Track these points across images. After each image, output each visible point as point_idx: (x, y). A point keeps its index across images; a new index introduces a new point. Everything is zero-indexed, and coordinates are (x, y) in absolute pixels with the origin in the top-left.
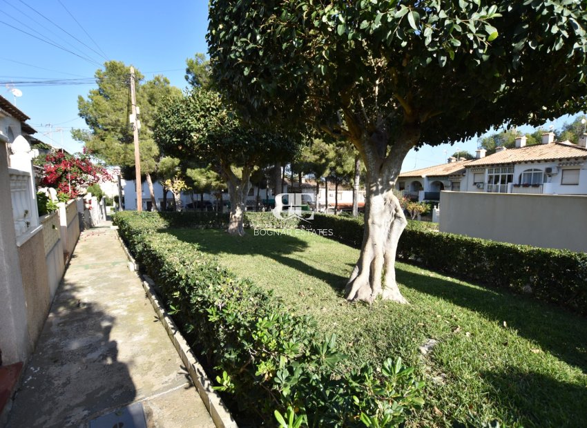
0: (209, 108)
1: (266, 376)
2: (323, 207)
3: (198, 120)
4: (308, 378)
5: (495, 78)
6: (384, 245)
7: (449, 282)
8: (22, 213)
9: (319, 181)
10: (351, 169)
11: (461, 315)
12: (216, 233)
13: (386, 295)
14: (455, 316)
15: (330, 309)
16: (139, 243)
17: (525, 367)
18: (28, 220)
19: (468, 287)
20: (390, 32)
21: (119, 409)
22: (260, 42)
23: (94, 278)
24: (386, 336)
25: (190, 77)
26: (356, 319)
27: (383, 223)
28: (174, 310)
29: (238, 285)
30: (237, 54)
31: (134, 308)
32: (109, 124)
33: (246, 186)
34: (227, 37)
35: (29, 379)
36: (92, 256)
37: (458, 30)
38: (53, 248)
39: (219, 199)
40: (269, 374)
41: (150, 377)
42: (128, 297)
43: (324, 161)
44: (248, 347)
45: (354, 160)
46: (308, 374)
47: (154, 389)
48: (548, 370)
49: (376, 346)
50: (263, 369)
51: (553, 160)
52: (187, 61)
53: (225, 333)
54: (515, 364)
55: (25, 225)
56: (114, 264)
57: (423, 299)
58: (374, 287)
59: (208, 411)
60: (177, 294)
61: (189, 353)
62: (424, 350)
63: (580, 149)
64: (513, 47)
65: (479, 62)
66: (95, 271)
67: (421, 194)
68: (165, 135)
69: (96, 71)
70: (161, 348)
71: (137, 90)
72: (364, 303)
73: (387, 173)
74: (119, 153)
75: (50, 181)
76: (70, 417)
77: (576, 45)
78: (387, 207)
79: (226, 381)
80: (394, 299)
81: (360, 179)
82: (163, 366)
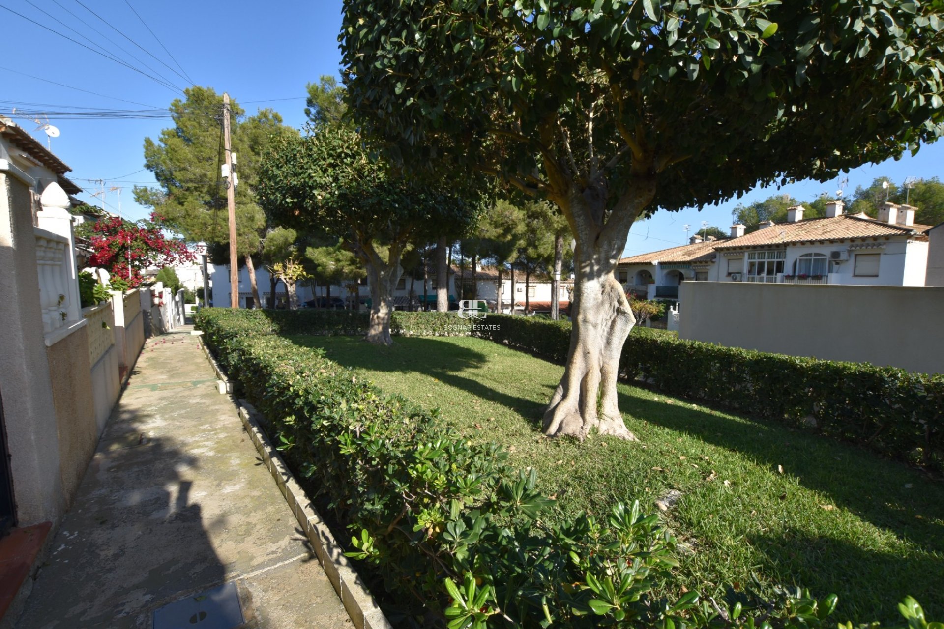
0: (341, 153)
1: (431, 531)
2: (507, 308)
3: (325, 171)
4: (495, 535)
5: (768, 100)
6: (601, 354)
7: (696, 411)
8: (55, 299)
9: (501, 268)
10: (549, 252)
11: (716, 457)
12: (350, 341)
13: (604, 428)
14: (707, 458)
15: (521, 447)
16: (233, 351)
17: (813, 528)
18: (64, 311)
19: (725, 418)
20: (616, 26)
21: (200, 592)
22: (420, 43)
23: (164, 403)
24: (605, 486)
25: (313, 111)
26: (561, 462)
27: (599, 322)
28: (286, 444)
29: (384, 403)
30: (386, 61)
31: (224, 446)
32: (191, 181)
33: (395, 271)
34: (370, 37)
35: (60, 549)
36: (162, 373)
37: (716, 25)
38: (102, 357)
39: (354, 294)
40: (434, 528)
41: (248, 545)
42: (216, 429)
43: (509, 237)
44: (402, 488)
45: (553, 238)
46: (494, 527)
47: (255, 562)
48: (847, 534)
49: (591, 501)
50: (426, 521)
51: (842, 240)
52: (308, 87)
53: (366, 471)
54: (798, 525)
55: (59, 317)
56: (195, 384)
57: (658, 435)
58: (587, 417)
59: (338, 594)
60: (290, 420)
61: (309, 508)
62: (663, 506)
63: (881, 224)
64: (797, 52)
65: (746, 74)
66: (166, 393)
67: (652, 290)
68: (274, 194)
69: (172, 101)
70: (266, 503)
71: (233, 131)
72: (572, 439)
73: (605, 246)
74: (205, 224)
75: (100, 261)
76: (124, 604)
77: (889, 51)
78: (606, 297)
79: (366, 544)
80: (616, 434)
81: (563, 266)
82: (269, 530)
